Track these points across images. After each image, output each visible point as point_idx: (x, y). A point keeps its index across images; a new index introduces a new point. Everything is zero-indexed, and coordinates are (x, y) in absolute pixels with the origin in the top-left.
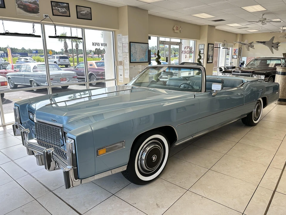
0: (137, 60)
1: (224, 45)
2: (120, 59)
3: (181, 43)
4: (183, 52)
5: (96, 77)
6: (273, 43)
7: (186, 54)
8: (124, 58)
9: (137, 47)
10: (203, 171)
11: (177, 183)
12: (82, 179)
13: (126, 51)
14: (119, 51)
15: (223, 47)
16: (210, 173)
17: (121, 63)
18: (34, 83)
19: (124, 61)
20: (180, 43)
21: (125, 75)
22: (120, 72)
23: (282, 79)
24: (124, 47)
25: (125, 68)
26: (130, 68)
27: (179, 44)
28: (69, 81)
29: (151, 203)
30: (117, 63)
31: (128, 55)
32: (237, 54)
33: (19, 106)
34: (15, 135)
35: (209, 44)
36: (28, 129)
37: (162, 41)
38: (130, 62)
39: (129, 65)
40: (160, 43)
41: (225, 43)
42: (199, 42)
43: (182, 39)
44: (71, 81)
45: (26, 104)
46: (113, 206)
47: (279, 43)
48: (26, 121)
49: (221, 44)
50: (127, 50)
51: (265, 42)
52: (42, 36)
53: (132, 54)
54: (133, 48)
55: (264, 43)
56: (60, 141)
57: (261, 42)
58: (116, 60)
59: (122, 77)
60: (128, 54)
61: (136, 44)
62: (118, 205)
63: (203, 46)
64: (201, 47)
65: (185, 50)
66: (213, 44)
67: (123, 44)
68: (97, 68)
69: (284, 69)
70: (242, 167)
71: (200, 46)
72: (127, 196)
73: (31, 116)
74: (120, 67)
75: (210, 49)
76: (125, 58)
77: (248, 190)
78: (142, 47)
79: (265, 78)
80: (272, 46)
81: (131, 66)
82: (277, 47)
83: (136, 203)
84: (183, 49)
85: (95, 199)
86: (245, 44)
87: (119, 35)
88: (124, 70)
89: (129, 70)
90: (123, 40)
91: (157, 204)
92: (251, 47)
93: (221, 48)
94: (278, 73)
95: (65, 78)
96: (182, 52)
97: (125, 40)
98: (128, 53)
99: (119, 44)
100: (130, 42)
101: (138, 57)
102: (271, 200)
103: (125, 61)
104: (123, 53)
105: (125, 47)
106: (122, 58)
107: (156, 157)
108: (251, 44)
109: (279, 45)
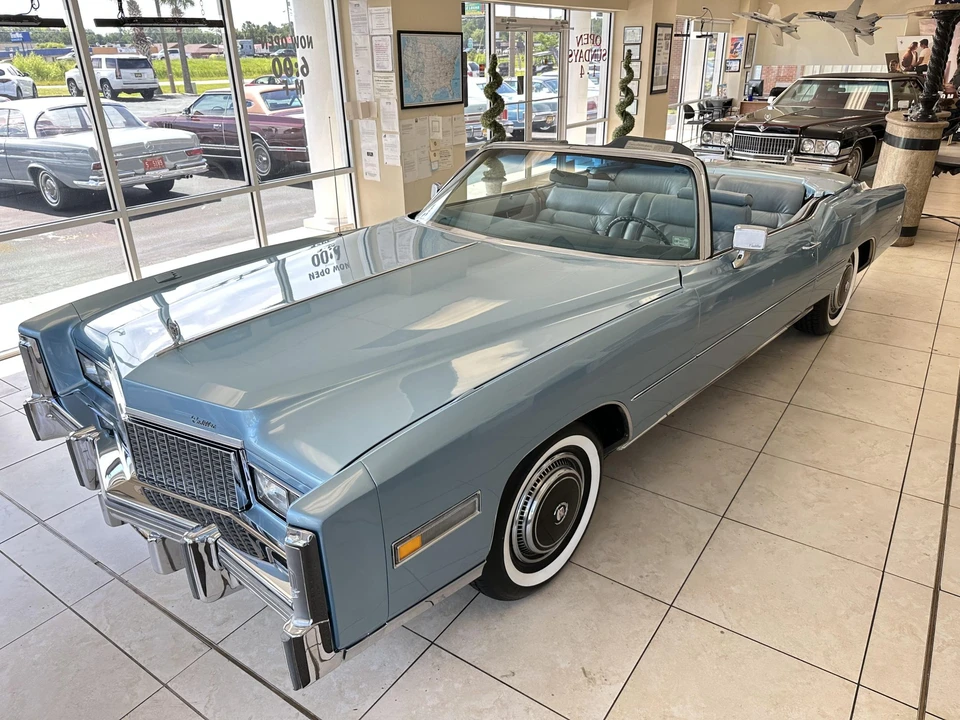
0: (425, 95)
1: (703, 23)
2: (362, 96)
3: (568, 23)
4: (574, 57)
5: (267, 149)
6: (858, 18)
7: (581, 63)
8: (380, 90)
9: (423, 50)
10: (705, 526)
11: (632, 579)
12: (348, 648)
13: (385, 63)
14: (360, 63)
15: (699, 34)
16: (727, 530)
17: (368, 110)
18: (47, 178)
19: (378, 101)
20: (562, 23)
21: (385, 153)
22: (367, 143)
23: (907, 163)
24: (378, 51)
25: (384, 128)
26: (403, 129)
27: (562, 26)
28: (175, 168)
29: (562, 666)
30: (353, 111)
31: (394, 79)
32: (741, 57)
33: (37, 335)
34: (38, 439)
35: (657, 26)
36: (93, 429)
37: (503, 19)
38: (403, 107)
39: (400, 119)
40: (496, 24)
41: (707, 17)
42: (624, 18)
43: (570, 9)
44: (182, 168)
45: (66, 325)
46: (440, 689)
47: (878, 18)
48: (74, 387)
49: (692, 23)
50: (388, 62)
51: (835, 14)
52: (67, 22)
53: (408, 76)
54: (409, 54)
55: (830, 16)
56: (233, 487)
57: (822, 15)
58: (348, 100)
59: (375, 159)
60: (394, 77)
61: (419, 37)
62: (456, 685)
63: (638, 30)
64: (633, 35)
65: (580, 48)
66: (671, 26)
67: (371, 37)
68: (268, 113)
69: (914, 130)
70: (820, 501)
71: (628, 31)
72: (480, 645)
73: (91, 369)
74: (365, 125)
75: (662, 43)
76: (383, 90)
77: (857, 592)
78: (440, 47)
79: (840, 148)
80: (856, 30)
81: (406, 122)
82: (871, 33)
83: (514, 674)
84: (573, 46)
85: (375, 667)
86: (769, 22)
87: (356, 2)
88: (380, 134)
89: (398, 136)
90: (373, 23)
91: (583, 669)
92: (789, 33)
93: (694, 34)
94: (893, 141)
95: (161, 159)
96: (571, 56)
97: (382, 23)
98: (393, 75)
99: (357, 39)
100: (399, 33)
101: (427, 86)
102: (934, 626)
103: (383, 102)
104: (373, 71)
105: (382, 50)
106: (371, 90)
107: (564, 507)
108: (789, 20)
109: (877, 24)
